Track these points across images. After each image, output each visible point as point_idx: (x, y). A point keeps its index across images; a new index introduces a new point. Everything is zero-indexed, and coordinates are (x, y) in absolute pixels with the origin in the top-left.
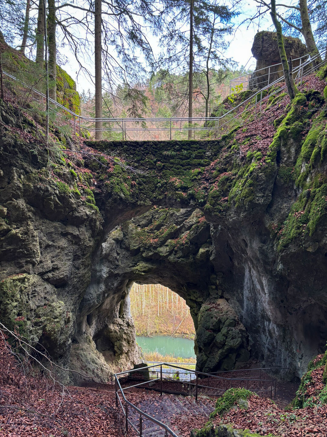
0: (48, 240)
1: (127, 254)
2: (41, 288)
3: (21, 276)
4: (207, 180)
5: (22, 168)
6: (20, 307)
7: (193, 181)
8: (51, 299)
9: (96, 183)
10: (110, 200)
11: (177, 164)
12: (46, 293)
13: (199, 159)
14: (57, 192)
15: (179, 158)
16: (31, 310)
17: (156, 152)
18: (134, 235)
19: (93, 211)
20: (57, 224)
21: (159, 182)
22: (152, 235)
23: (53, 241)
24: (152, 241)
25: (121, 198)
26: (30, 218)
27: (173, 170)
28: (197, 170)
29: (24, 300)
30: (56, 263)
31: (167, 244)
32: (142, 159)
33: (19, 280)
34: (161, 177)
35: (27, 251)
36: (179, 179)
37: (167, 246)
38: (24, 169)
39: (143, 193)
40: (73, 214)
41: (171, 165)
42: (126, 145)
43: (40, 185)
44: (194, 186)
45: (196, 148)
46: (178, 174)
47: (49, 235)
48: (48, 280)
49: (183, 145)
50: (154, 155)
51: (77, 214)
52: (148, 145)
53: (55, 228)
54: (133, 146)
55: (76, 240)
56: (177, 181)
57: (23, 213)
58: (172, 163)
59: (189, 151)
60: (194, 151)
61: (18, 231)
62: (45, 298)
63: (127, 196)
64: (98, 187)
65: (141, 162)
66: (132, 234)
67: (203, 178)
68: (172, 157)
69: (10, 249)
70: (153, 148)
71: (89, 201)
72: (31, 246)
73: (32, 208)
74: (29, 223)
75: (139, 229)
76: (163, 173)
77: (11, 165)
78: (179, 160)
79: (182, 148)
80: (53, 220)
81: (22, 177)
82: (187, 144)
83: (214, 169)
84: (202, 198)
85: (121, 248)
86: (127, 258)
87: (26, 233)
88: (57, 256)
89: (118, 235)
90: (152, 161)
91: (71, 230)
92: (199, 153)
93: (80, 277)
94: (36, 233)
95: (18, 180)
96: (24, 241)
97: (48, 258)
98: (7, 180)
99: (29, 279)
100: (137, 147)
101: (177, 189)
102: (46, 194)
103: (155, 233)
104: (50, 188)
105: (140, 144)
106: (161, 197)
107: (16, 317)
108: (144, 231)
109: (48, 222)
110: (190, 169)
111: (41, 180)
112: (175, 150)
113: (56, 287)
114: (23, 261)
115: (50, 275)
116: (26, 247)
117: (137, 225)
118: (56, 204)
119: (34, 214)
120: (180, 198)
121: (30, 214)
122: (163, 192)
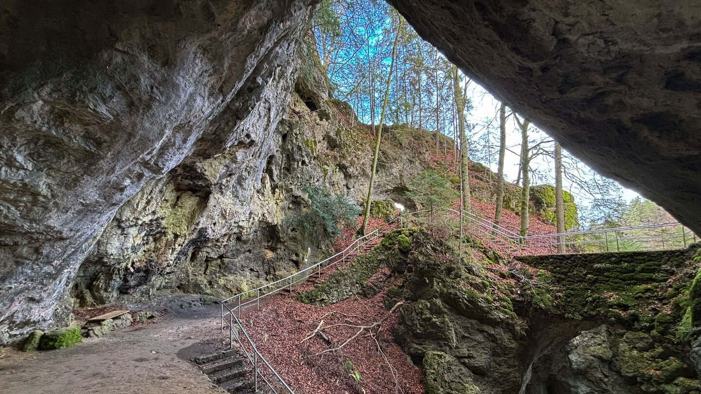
0: (465, 332)
1: (620, 381)
2: (458, 368)
3: (439, 353)
4: (660, 300)
5: (440, 278)
6: (436, 375)
7: (637, 298)
8: (465, 380)
9: (519, 292)
10: (531, 309)
11: (615, 278)
12: (461, 374)
13: (651, 273)
14: (466, 296)
15: (618, 272)
16: (446, 381)
17: (585, 264)
18: (626, 359)
19: (507, 316)
20: (473, 322)
21: (590, 296)
22: (654, 364)
23: (470, 334)
24: (652, 372)
25: (541, 308)
26: (446, 313)
27: (608, 284)
28: (644, 286)
29: (440, 371)
30: (471, 352)
31: (676, 382)
32: (569, 272)
33: (438, 355)
34: (593, 291)
35: (445, 336)
36: (617, 294)
37: (677, 385)
38: (442, 279)
39: (571, 306)
40: (486, 316)
41: (608, 279)
42: (551, 258)
43: (452, 291)
44: (638, 305)
45: (644, 260)
46: (616, 289)
47: (466, 328)
48: (464, 364)
49: (623, 257)
50: (584, 268)
51: (490, 316)
52: (577, 258)
53: (471, 324)
54: (559, 259)
55: (492, 338)
56: (613, 297)
57: (440, 309)
58: (607, 277)
59: (632, 264)
60: (641, 263)
61: (436, 320)
62: (460, 377)
63: (548, 307)
64: (521, 295)
65: (569, 274)
66: (624, 356)
67: (654, 297)
68: (608, 270)
69: (433, 332)
70: (582, 260)
71: (504, 307)
72: (447, 333)
73: (447, 306)
74: (445, 316)
75: (635, 352)
76: (596, 287)
77: (433, 276)
78: (618, 273)
79: (621, 261)
80: (470, 318)
81: (440, 284)
82: (628, 256)
83: (671, 286)
84: (647, 322)
85: (610, 369)
86: (619, 384)
87: (443, 323)
88: (473, 347)
89: (601, 352)
90: (581, 274)
91: (486, 328)
92: (648, 266)
93: (502, 373)
94: (450, 324)
95: (437, 286)
96: (442, 328)
97: (464, 346)
98: (430, 286)
99: (445, 357)
100: (564, 260)
101: (611, 306)
102: (456, 297)
103: (659, 363)
104: (458, 293)
105: (567, 257)
106: (594, 313)
107: (432, 381)
108: (643, 356)
109: (464, 318)
110: (635, 284)
111: (453, 287)
112: (611, 263)
113: (473, 373)
114: (442, 343)
115: (466, 361)
116: (443, 333)
117: (631, 346)
118: (467, 306)
119: (450, 310)
120: (615, 318)
121: (446, 310)
122: (596, 307)
